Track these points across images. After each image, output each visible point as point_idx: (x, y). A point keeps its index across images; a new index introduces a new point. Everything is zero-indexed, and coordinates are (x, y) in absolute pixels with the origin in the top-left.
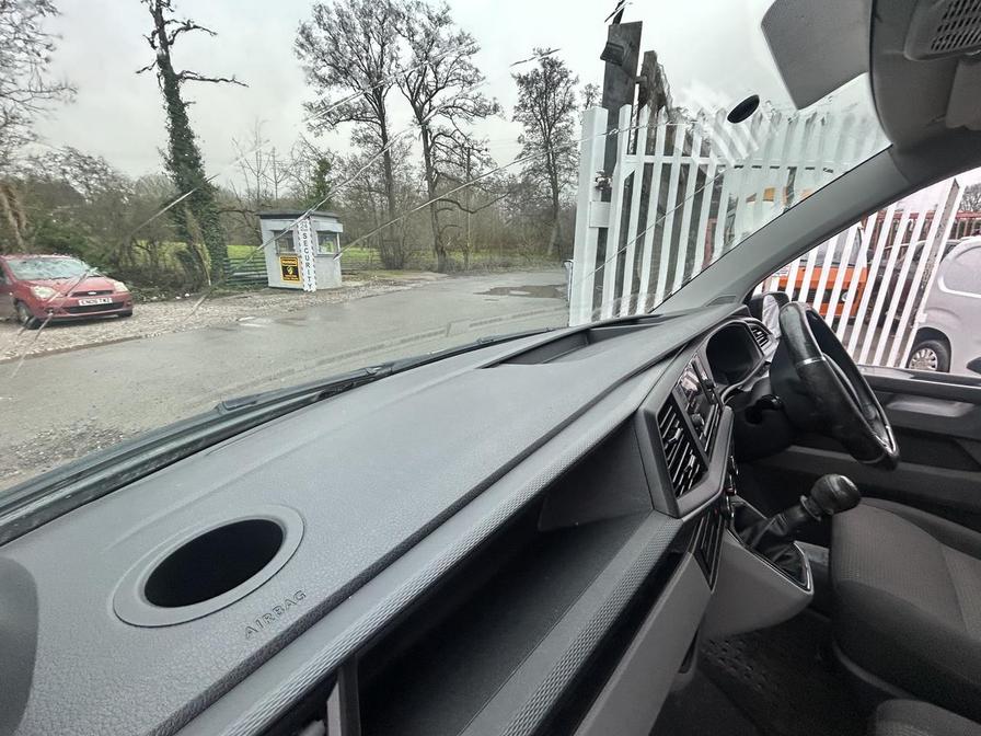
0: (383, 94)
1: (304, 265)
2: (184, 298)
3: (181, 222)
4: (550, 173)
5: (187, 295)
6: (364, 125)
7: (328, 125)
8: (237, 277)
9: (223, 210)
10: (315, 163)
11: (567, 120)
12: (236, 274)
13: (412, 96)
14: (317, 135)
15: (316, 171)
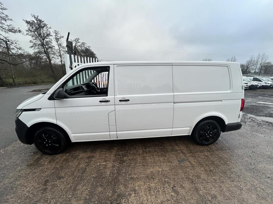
4: (46, 54)
11: (50, 39)
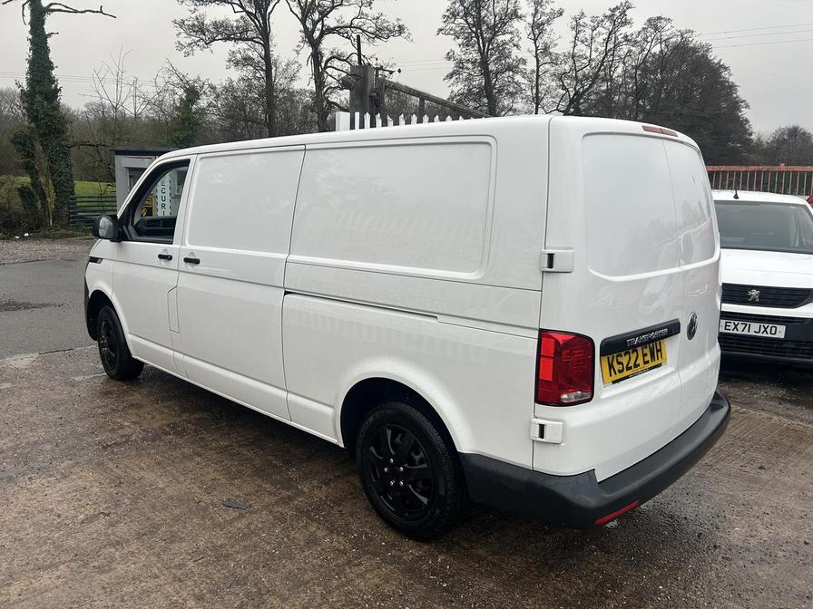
0: (269, 11)
1: (159, 207)
2: (23, 238)
3: (30, 155)
5: (27, 234)
6: (242, 45)
7: (201, 43)
8: (82, 217)
9: (75, 144)
10: (181, 92)
11: (511, 33)
12: (80, 214)
13: (303, 13)
14: (187, 54)
15: (181, 99)
